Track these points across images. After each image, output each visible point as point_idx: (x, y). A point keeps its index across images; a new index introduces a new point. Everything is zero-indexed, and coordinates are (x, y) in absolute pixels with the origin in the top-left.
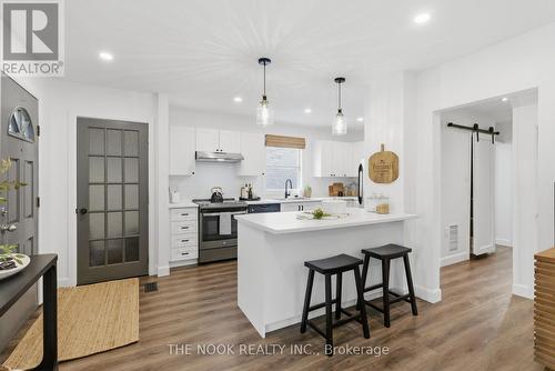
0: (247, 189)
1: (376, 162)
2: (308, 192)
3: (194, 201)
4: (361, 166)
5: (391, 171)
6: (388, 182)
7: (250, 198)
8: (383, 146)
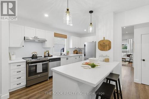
0: (47, 52)
1: (102, 43)
2: (68, 53)
3: (23, 58)
4: (85, 45)
5: (108, 47)
6: (107, 50)
7: (49, 56)
8: (104, 38)
